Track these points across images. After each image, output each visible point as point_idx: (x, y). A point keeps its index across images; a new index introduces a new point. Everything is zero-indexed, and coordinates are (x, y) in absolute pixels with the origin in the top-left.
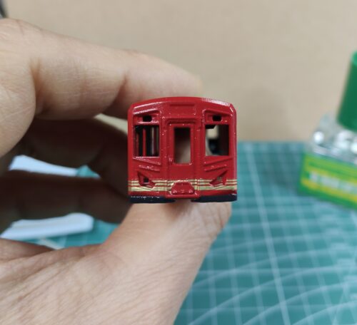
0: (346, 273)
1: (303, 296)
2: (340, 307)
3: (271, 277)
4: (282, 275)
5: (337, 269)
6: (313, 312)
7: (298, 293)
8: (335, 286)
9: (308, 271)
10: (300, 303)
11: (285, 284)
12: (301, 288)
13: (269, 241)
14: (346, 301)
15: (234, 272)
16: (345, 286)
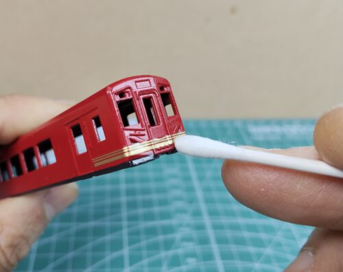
0: (180, 225)
1: (143, 243)
2: (171, 253)
3: (120, 228)
4: (129, 226)
5: (174, 222)
6: (149, 256)
7: (139, 241)
8: (170, 236)
9: (150, 224)
10: (139, 249)
11: (130, 234)
12: (143, 236)
13: (124, 199)
14: (176, 248)
15: (92, 224)
16: (178, 236)
